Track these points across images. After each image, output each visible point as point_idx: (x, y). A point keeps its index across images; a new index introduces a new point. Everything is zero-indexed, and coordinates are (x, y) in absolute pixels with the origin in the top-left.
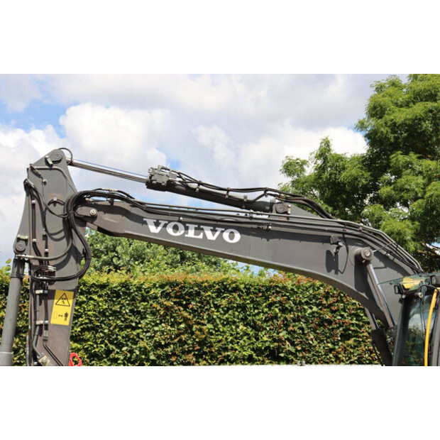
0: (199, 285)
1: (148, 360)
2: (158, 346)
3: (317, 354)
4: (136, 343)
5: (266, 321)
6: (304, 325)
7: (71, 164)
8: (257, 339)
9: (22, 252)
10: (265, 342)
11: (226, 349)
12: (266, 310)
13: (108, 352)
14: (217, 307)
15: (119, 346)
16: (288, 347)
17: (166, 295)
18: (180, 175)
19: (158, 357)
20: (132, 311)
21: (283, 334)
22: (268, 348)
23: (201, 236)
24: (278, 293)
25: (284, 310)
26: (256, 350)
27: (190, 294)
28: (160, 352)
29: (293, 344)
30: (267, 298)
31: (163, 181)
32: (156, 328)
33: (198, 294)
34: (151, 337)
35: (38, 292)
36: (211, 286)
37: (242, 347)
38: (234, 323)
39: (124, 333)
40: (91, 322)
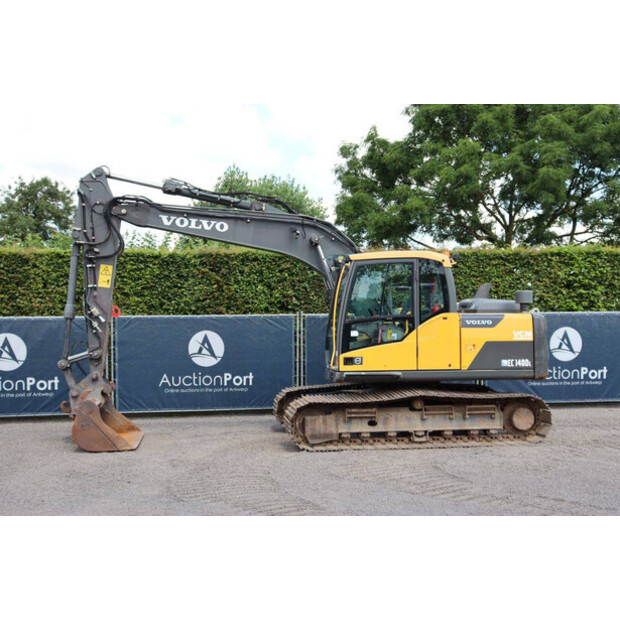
0: (227, 256)
1: (190, 310)
2: (198, 300)
3: (317, 306)
4: (181, 298)
5: (279, 282)
6: (307, 285)
7: (109, 177)
8: (271, 295)
9: (76, 239)
10: (276, 298)
11: (248, 303)
12: (278, 274)
13: (162, 304)
14: (242, 272)
15: (169, 299)
16: (295, 301)
17: (203, 264)
18: (186, 184)
19: (198, 308)
20: (178, 275)
21: (291, 292)
22: (279, 302)
23: (200, 227)
24: (287, 261)
25: (292, 275)
26: (270, 304)
27: (222, 263)
28: (199, 305)
29: (297, 298)
30: (279, 266)
31: (173, 188)
32: (196, 288)
33: (227, 263)
34: (192, 294)
35: (89, 266)
36: (237, 257)
37: (260, 301)
38: (254, 284)
39: (172, 291)
40: (148, 283)
